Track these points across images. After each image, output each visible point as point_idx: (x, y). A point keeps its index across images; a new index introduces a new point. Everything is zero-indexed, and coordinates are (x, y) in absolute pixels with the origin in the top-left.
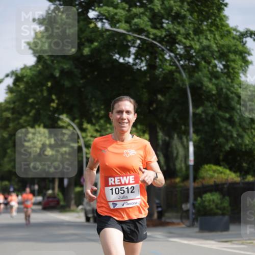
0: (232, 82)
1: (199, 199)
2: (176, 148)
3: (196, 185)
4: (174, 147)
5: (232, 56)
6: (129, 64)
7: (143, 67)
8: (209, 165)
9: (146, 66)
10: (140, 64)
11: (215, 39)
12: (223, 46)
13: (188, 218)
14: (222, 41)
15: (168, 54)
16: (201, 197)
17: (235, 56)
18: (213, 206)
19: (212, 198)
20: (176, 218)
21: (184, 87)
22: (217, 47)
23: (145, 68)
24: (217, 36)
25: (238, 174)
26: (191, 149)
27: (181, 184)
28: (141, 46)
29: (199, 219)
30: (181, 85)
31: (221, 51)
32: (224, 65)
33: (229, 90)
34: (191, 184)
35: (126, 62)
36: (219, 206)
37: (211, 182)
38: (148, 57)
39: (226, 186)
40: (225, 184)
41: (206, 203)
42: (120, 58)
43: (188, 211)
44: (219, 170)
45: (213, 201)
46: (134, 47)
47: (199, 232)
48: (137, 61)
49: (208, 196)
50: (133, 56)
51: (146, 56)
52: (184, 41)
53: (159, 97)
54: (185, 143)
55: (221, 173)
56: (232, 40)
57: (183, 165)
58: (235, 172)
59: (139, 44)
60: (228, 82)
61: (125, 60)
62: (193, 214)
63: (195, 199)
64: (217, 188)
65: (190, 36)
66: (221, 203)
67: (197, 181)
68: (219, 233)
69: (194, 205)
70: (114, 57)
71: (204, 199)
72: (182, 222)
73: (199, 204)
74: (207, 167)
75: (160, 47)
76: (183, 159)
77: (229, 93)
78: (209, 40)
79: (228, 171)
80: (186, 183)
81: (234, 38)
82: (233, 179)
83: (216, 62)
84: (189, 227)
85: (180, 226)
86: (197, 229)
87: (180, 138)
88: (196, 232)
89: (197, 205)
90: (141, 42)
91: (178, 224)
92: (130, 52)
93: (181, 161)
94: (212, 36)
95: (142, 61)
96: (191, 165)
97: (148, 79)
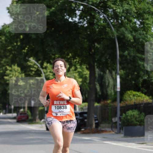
0: (146, 34)
1: (124, 114)
2: (108, 80)
3: (122, 105)
4: (107, 78)
5: (146, 16)
6: (75, 22)
7: (85, 24)
8: (130, 91)
9: (87, 23)
10: (83, 23)
11: (134, 4)
12: (140, 9)
13: (116, 127)
14: (140, 5)
15: (102, 15)
16: (125, 113)
17: (149, 16)
18: (133, 119)
19: (132, 114)
20: (108, 127)
21: (113, 37)
22: (136, 9)
23: (86, 25)
24: (136, 2)
25: (151, 97)
26: (118, 80)
27: (112, 104)
28: (83, 10)
29: (124, 128)
30: (111, 37)
31: (138, 13)
32: (140, 22)
33: (144, 39)
34: (118, 105)
35: (74, 21)
36: (137, 119)
37: (132, 103)
38: (88, 17)
39: (142, 105)
40: (142, 104)
41: (129, 117)
42: (69, 18)
43: (116, 122)
44: (137, 95)
45: (134, 115)
46: (79, 10)
47: (124, 137)
48: (81, 20)
49: (130, 113)
50: (78, 17)
51: (87, 16)
52: (112, 6)
53: (96, 44)
54: (114, 76)
55: (139, 96)
56: (146, 5)
57: (112, 91)
58: (148, 96)
59: (83, 9)
60: (143, 34)
61: (73, 20)
62: (120, 124)
63: (121, 115)
64: (136, 107)
65: (117, 3)
66: (139, 117)
67: (122, 102)
68: (138, 138)
69: (120, 118)
70: (66, 18)
71: (127, 114)
72: (112, 130)
73: (124, 118)
74: (129, 92)
75: (97, 10)
76: (113, 87)
77: (144, 41)
78: (130, 5)
79: (143, 95)
80: (115, 104)
81: (148, 3)
82: (147, 100)
83: (135, 20)
84: (117, 133)
85: (111, 133)
86: (123, 135)
87: (111, 73)
88: (122, 137)
89: (122, 118)
90: (84, 7)
91: (110, 132)
92: (76, 14)
93: (111, 88)
94: (133, 2)
95: (84, 20)
96: (118, 91)
97: (89, 33)
